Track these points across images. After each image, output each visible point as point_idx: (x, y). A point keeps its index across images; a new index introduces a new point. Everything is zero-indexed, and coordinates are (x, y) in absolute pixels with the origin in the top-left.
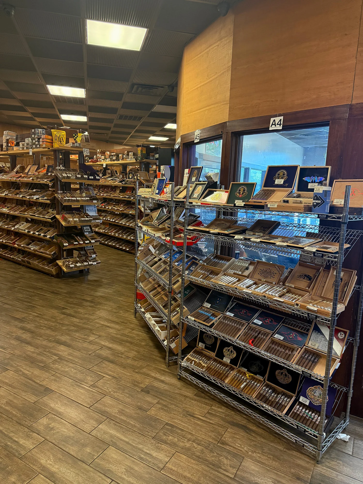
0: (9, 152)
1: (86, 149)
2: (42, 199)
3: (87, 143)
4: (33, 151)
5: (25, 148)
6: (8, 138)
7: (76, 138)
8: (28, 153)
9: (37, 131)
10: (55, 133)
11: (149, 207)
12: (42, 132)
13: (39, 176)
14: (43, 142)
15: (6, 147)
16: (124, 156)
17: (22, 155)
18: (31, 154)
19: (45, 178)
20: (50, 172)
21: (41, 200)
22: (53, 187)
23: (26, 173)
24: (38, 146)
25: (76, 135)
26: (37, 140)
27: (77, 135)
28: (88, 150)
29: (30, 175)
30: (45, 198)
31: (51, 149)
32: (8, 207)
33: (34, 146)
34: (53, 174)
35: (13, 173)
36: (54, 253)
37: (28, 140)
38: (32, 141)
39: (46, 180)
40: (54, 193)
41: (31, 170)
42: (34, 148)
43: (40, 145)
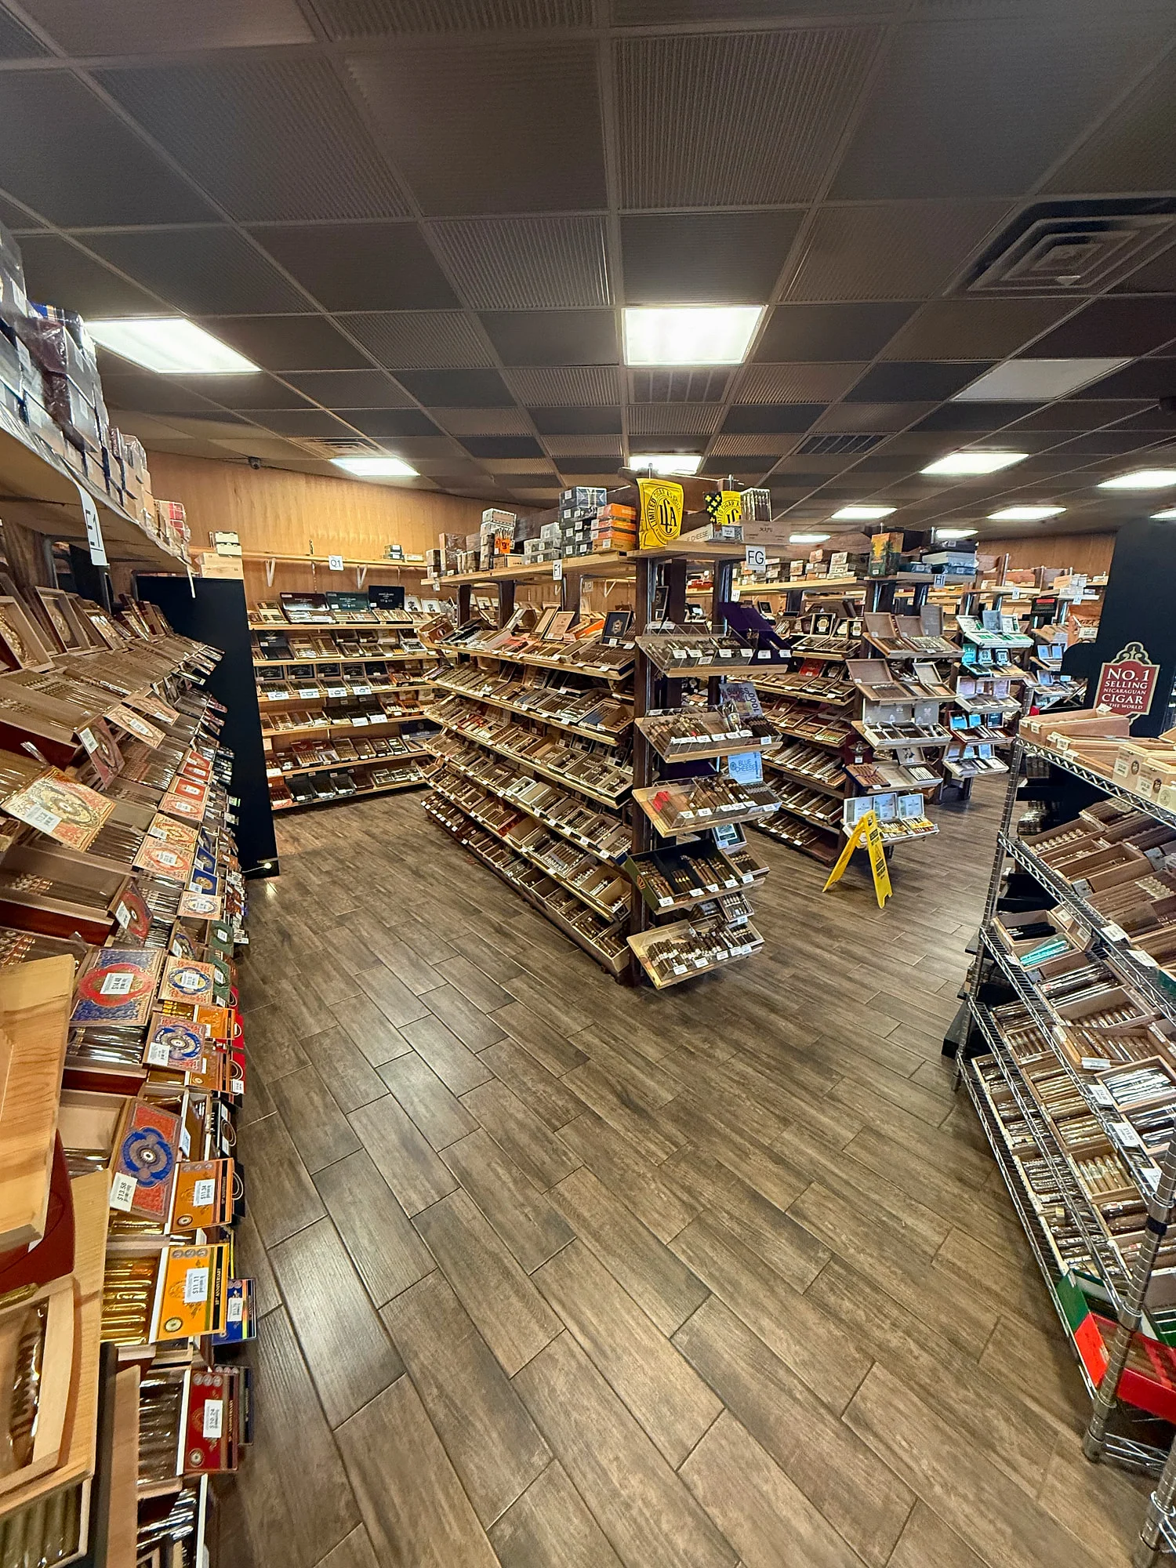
0: (497, 573)
1: (756, 549)
2: (587, 728)
3: (761, 524)
4: (566, 566)
5: (540, 558)
6: (493, 531)
7: (715, 509)
8: (550, 573)
9: (580, 496)
10: (650, 491)
11: (888, 726)
12: (598, 497)
13: (581, 651)
14: (601, 531)
15: (487, 559)
16: (809, 566)
17: (528, 580)
18: (557, 576)
19: (604, 660)
20: (613, 635)
21: (583, 730)
22: (624, 686)
23: (539, 634)
24: (583, 548)
25: (713, 499)
26: (579, 525)
27: (718, 498)
28: (763, 550)
29: (552, 641)
30: (600, 727)
31: (630, 554)
32: (490, 728)
33: (569, 550)
34: (629, 645)
35: (505, 635)
36: (621, 910)
37: (551, 531)
38: (564, 533)
39: (605, 668)
40: (630, 710)
41: (554, 623)
42: (569, 556)
43: (590, 545)
